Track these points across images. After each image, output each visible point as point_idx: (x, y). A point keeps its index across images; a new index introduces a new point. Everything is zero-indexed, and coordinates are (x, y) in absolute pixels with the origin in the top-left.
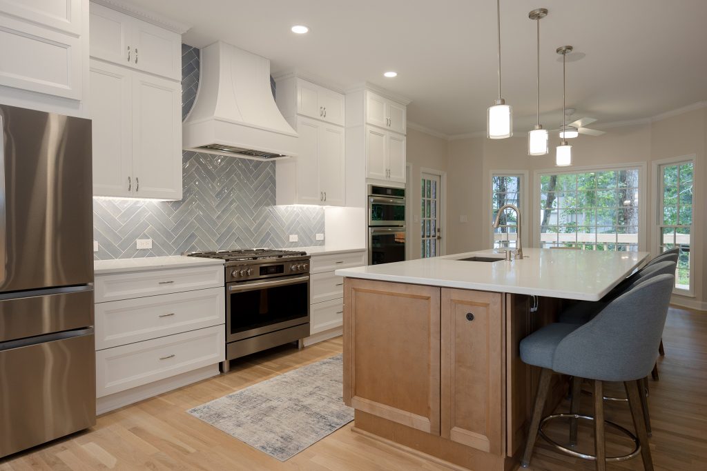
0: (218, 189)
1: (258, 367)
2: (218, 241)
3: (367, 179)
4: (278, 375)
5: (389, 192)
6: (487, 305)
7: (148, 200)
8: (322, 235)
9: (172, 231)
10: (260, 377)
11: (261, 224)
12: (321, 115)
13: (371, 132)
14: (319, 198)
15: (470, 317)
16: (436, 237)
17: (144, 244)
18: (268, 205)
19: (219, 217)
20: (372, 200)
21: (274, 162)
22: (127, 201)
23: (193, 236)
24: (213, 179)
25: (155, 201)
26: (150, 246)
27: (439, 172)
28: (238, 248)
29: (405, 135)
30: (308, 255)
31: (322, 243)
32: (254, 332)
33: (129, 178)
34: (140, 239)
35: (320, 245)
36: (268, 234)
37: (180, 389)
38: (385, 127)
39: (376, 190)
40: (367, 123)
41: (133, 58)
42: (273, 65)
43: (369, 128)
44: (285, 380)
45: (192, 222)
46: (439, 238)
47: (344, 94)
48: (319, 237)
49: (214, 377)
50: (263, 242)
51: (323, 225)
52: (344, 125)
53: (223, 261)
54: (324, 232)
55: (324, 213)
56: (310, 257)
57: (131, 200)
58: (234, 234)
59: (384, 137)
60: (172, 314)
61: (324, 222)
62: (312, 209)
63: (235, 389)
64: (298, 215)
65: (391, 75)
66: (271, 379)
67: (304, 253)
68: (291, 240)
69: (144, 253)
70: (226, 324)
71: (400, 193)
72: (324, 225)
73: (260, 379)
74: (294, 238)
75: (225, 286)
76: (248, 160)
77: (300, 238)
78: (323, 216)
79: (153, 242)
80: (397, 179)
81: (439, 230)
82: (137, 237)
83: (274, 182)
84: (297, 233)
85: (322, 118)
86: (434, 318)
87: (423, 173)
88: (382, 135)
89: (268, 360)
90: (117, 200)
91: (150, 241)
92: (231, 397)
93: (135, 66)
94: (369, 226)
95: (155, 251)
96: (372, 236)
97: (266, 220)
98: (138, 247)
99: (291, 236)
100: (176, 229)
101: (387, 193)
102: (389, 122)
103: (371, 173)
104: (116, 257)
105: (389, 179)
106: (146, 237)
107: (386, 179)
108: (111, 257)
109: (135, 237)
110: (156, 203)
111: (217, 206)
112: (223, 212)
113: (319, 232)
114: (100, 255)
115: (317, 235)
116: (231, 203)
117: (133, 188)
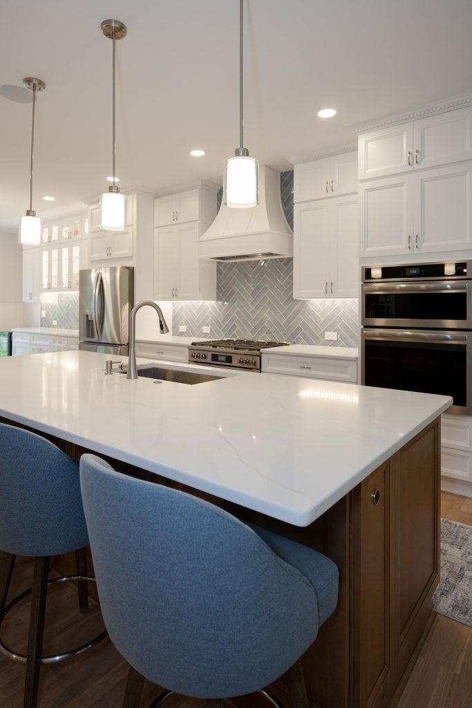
3: (361, 259)
5: (414, 271)
11: (291, 319)
12: (328, 192)
13: (369, 190)
14: (324, 290)
19: (253, 312)
20: (365, 288)
23: (234, 326)
24: (249, 281)
26: (209, 332)
34: (205, 327)
36: (299, 329)
40: (360, 181)
41: (175, 218)
43: (365, 185)
59: (405, 185)
64: (338, 309)
65: (328, 113)
68: (327, 337)
69: (206, 335)
74: (331, 336)
76: (279, 259)
77: (341, 336)
79: (211, 330)
82: (203, 325)
84: (338, 331)
91: (209, 328)
93: (176, 222)
95: (211, 335)
96: (366, 341)
97: (297, 314)
98: (204, 331)
99: (326, 333)
100: (224, 321)
101: (407, 274)
102: (415, 158)
103: (368, 249)
104: (194, 336)
105: (416, 251)
106: (207, 325)
107: (409, 252)
108: (191, 336)
109: (200, 326)
110: (213, 302)
111: (252, 303)
112: (256, 308)
114: (187, 334)
116: (263, 300)
117: (175, 295)
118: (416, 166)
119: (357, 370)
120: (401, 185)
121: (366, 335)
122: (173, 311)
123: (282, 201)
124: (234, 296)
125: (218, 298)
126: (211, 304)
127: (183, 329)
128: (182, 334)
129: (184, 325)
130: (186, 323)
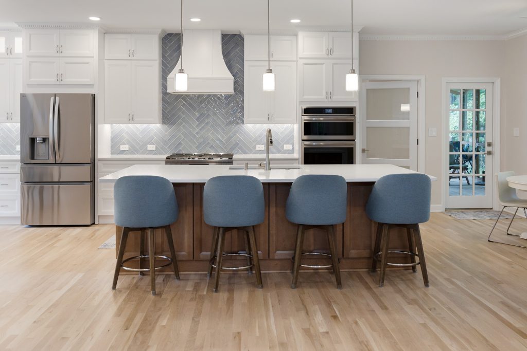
2: (197, 148)
3: (301, 102)
5: (330, 111)
9: (168, 141)
11: (230, 138)
13: (305, 64)
14: (266, 118)
16: (486, 152)
17: (151, 147)
18: (238, 123)
19: (198, 133)
20: (304, 119)
23: (180, 144)
26: (155, 149)
31: (291, 152)
33: (129, 114)
34: (149, 145)
35: (289, 153)
36: (237, 144)
38: (327, 57)
40: (300, 58)
43: (302, 61)
46: (490, 153)
47: (296, 35)
48: (287, 147)
50: (232, 149)
51: (292, 138)
52: (295, 60)
54: (292, 144)
55: (293, 129)
59: (324, 65)
61: (293, 136)
65: (296, 21)
68: (257, 149)
69: (151, 152)
74: (261, 147)
78: (292, 132)
80: (344, 99)
81: (490, 144)
82: (148, 143)
85: (270, 59)
87: (449, 83)
91: (155, 146)
94: (302, 140)
95: (157, 152)
96: (304, 148)
97: (235, 135)
98: (148, 149)
99: (258, 146)
100: (170, 140)
101: (326, 112)
102: (330, 51)
103: (304, 97)
104: (137, 154)
105: (330, 100)
106: (152, 144)
107: (326, 100)
108: (135, 154)
109: (147, 143)
110: (159, 126)
112: (201, 130)
113: (288, 143)
114: (129, 152)
115: (285, 146)
116: (207, 124)
117: (131, 119)
118: (330, 56)
120: (322, 64)
121: (305, 145)
122: (112, 132)
123: (223, 55)
124: (180, 120)
125: (164, 121)
126: (156, 127)
127: (125, 147)
128: (123, 152)
129: (125, 144)
130: (128, 142)
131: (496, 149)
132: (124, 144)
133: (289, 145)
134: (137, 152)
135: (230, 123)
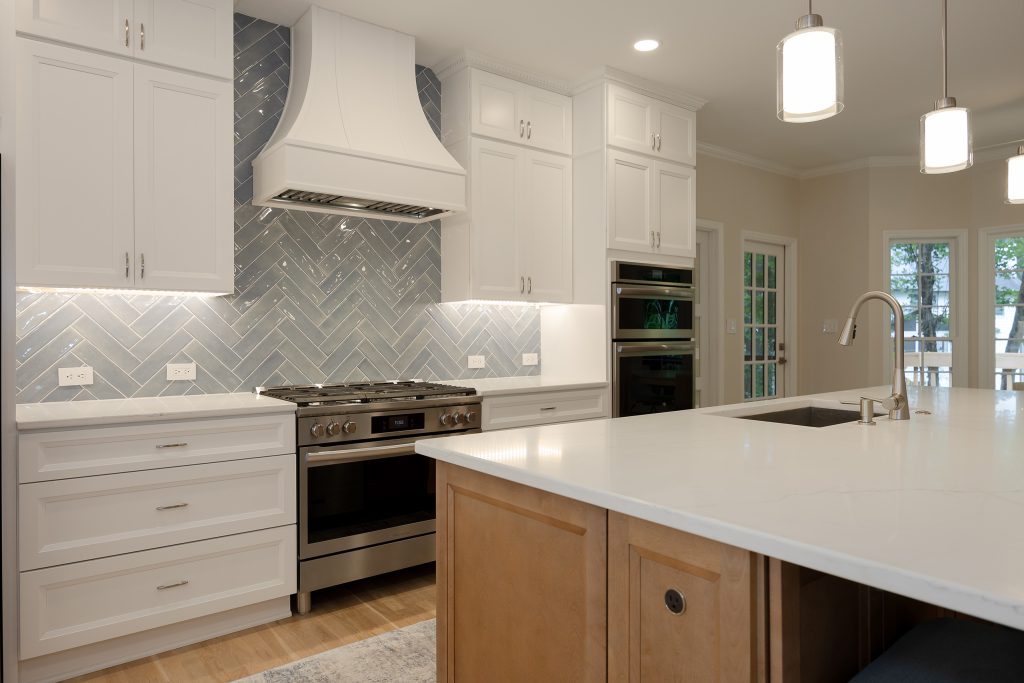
0: (325, 274)
1: (367, 605)
2: (326, 367)
3: (610, 251)
4: (390, 630)
5: (659, 274)
6: (714, 577)
7: (189, 295)
8: (536, 355)
9: (236, 349)
10: (354, 631)
11: (410, 337)
12: (522, 136)
13: (618, 162)
14: (518, 288)
15: (674, 602)
16: (777, 360)
17: (179, 371)
18: (424, 301)
19: (326, 325)
20: (619, 290)
21: (437, 223)
22: (149, 297)
23: (275, 358)
24: (316, 255)
25: (204, 297)
26: (192, 375)
27: (781, 240)
28: (364, 378)
29: (695, 168)
30: (479, 394)
31: (536, 370)
32: (359, 540)
33: (127, 254)
34: (174, 362)
35: (530, 374)
36: (425, 355)
37: (203, 644)
38: (650, 151)
39: (626, 272)
40: (609, 146)
41: (136, 41)
42: (421, 48)
43: (613, 155)
44: (394, 644)
45: (275, 334)
46: (783, 361)
47: (570, 96)
48: (529, 359)
49: (278, 623)
50: (414, 368)
51: (537, 337)
52: (570, 153)
53: (293, 405)
54: (538, 351)
55: (539, 316)
56: (481, 398)
57: (130, 295)
58: (356, 354)
59: (648, 171)
60: (185, 505)
61: (539, 333)
62: (518, 308)
63: (293, 655)
64: (485, 319)
65: (646, 46)
66: (370, 640)
67: (472, 392)
68: (471, 365)
69: (180, 388)
70: (298, 524)
71: (682, 276)
72: (539, 339)
73: (352, 637)
74: (477, 361)
75: (298, 453)
77: (490, 361)
78: (537, 323)
79: (197, 368)
80: (677, 252)
81: (782, 347)
82: (167, 359)
83: (437, 262)
84: (485, 353)
85: (524, 141)
86: (592, 587)
87: (747, 240)
88: (644, 168)
89: (393, 593)
90: (101, 294)
91: (192, 367)
92: (272, 675)
93: (139, 54)
94: (613, 341)
95: (203, 384)
96: (620, 359)
97: (420, 330)
98: (172, 376)
99: (471, 358)
100: (242, 346)
101: (654, 277)
102: (657, 145)
103: (618, 240)
104: (128, 396)
105: (658, 251)
106: (185, 359)
107: (653, 251)
109: (165, 357)
111: (324, 305)
112: (334, 315)
113: (529, 350)
114: (97, 390)
115: (525, 356)
116: (351, 299)
117: (135, 271)
118: (656, 153)
119: (606, 400)
121: (622, 351)
128: (71, 392)
129: (79, 364)
130: (90, 357)
131: (792, 353)
132: (73, 362)
133: (531, 355)
134: (127, 389)
135: (408, 299)
